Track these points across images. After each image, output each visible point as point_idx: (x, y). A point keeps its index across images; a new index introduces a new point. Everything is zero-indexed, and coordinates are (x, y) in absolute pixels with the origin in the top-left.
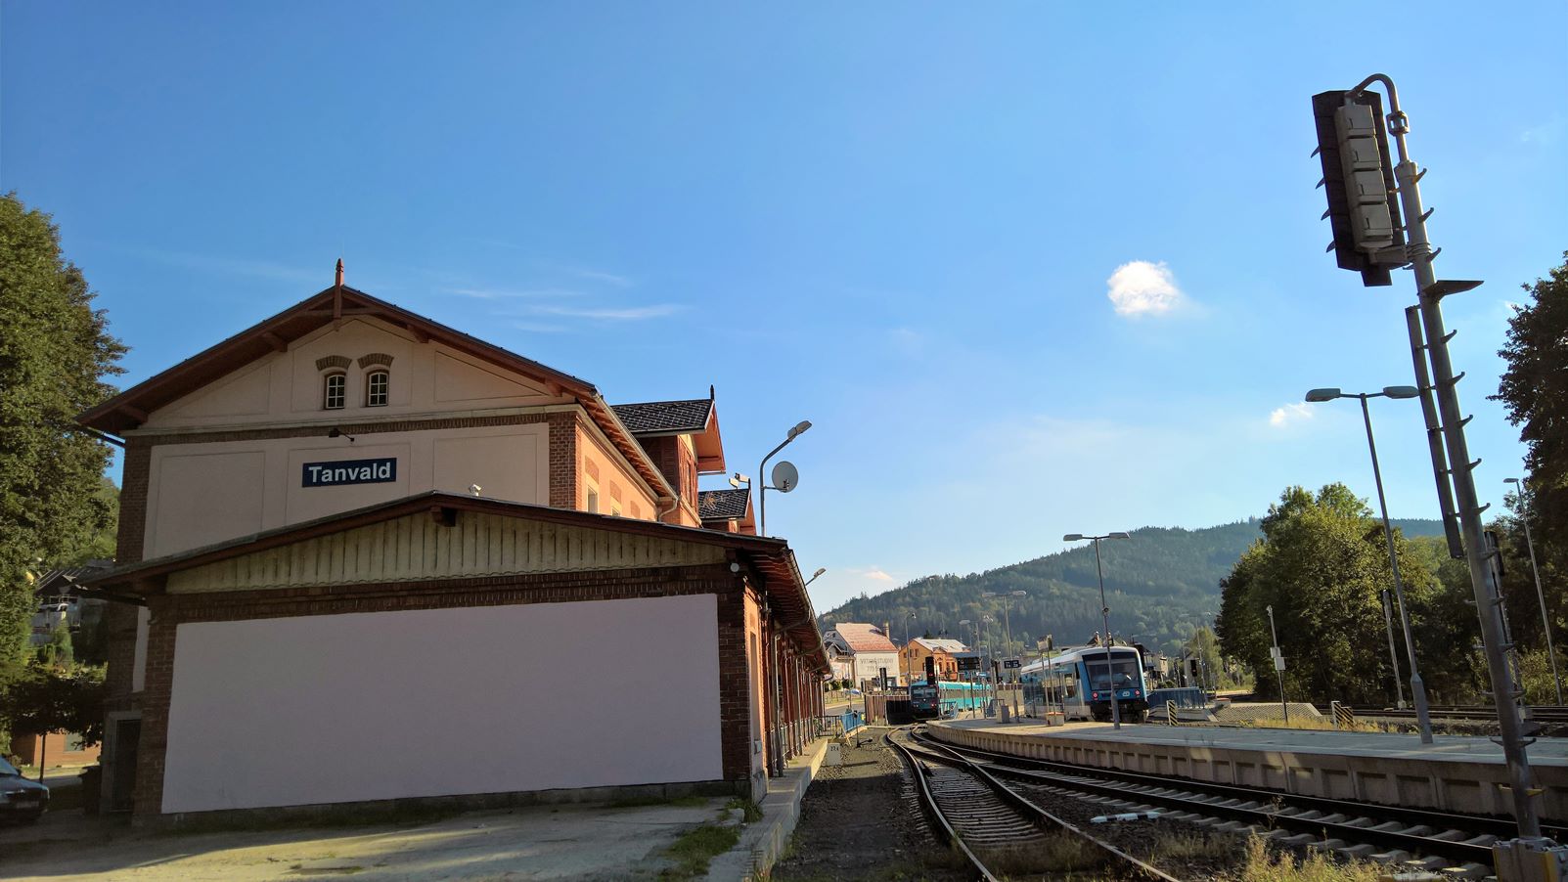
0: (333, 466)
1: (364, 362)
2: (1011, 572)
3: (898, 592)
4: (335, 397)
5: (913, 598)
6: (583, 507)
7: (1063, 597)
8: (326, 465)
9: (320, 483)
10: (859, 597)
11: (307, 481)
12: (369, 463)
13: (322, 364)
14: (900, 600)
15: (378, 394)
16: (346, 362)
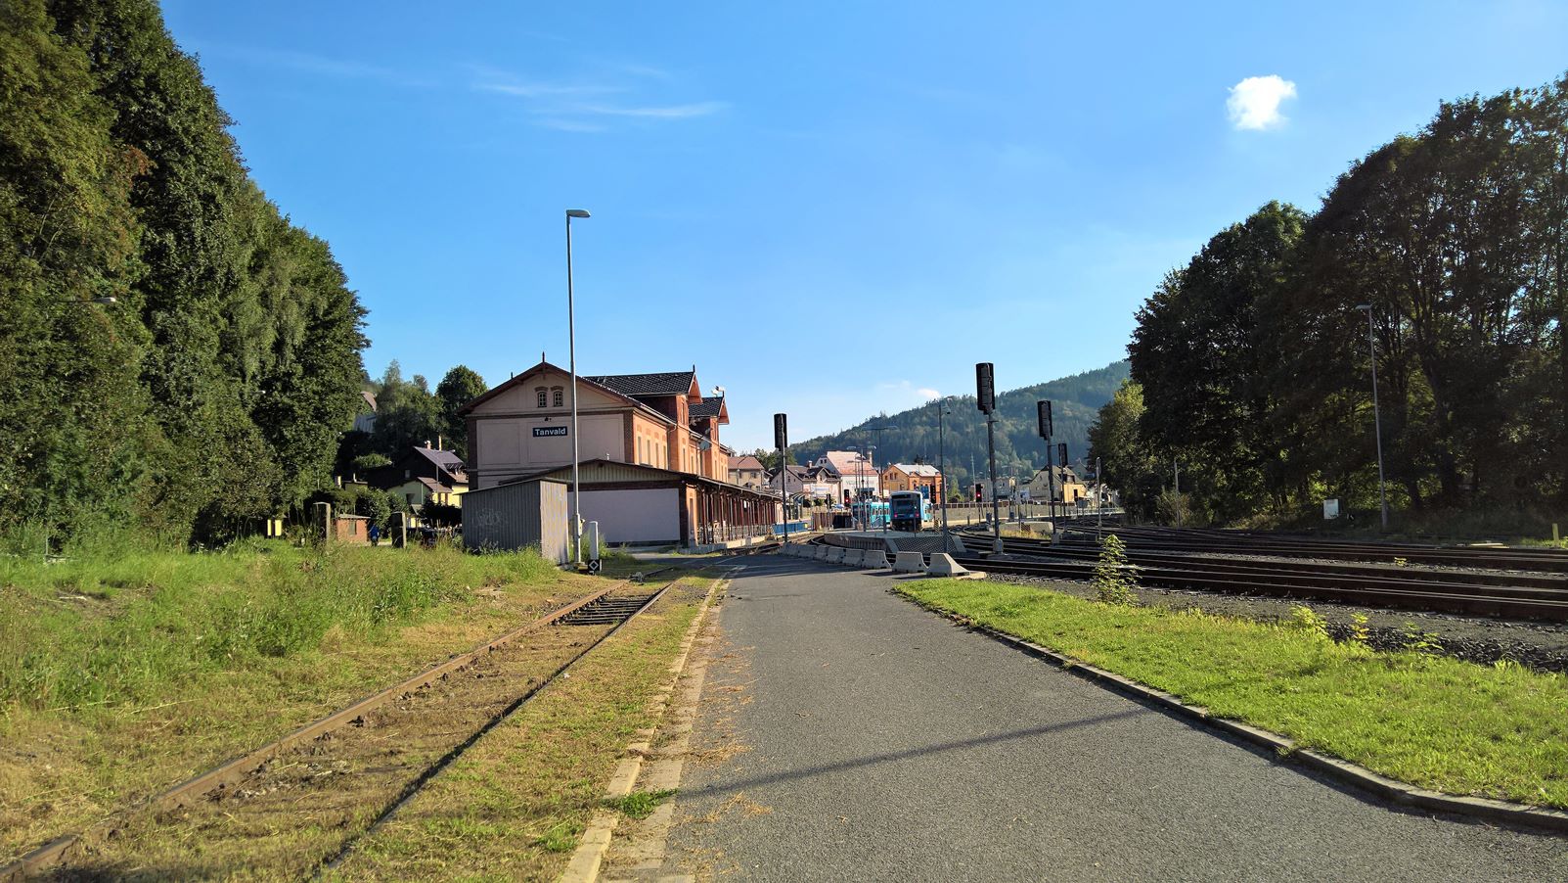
0: (544, 429)
1: (552, 389)
2: (1028, 394)
3: (916, 412)
4: (543, 404)
5: (929, 418)
6: (637, 463)
7: (1075, 418)
8: (541, 429)
9: (539, 436)
10: (878, 416)
11: (535, 435)
12: (557, 428)
13: (537, 389)
14: (917, 420)
15: (558, 402)
16: (546, 389)
